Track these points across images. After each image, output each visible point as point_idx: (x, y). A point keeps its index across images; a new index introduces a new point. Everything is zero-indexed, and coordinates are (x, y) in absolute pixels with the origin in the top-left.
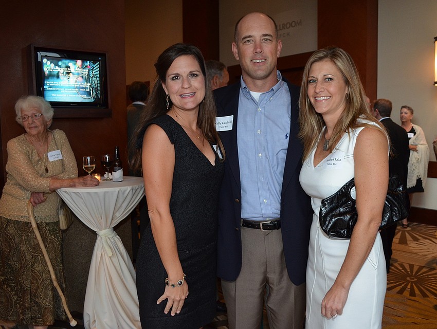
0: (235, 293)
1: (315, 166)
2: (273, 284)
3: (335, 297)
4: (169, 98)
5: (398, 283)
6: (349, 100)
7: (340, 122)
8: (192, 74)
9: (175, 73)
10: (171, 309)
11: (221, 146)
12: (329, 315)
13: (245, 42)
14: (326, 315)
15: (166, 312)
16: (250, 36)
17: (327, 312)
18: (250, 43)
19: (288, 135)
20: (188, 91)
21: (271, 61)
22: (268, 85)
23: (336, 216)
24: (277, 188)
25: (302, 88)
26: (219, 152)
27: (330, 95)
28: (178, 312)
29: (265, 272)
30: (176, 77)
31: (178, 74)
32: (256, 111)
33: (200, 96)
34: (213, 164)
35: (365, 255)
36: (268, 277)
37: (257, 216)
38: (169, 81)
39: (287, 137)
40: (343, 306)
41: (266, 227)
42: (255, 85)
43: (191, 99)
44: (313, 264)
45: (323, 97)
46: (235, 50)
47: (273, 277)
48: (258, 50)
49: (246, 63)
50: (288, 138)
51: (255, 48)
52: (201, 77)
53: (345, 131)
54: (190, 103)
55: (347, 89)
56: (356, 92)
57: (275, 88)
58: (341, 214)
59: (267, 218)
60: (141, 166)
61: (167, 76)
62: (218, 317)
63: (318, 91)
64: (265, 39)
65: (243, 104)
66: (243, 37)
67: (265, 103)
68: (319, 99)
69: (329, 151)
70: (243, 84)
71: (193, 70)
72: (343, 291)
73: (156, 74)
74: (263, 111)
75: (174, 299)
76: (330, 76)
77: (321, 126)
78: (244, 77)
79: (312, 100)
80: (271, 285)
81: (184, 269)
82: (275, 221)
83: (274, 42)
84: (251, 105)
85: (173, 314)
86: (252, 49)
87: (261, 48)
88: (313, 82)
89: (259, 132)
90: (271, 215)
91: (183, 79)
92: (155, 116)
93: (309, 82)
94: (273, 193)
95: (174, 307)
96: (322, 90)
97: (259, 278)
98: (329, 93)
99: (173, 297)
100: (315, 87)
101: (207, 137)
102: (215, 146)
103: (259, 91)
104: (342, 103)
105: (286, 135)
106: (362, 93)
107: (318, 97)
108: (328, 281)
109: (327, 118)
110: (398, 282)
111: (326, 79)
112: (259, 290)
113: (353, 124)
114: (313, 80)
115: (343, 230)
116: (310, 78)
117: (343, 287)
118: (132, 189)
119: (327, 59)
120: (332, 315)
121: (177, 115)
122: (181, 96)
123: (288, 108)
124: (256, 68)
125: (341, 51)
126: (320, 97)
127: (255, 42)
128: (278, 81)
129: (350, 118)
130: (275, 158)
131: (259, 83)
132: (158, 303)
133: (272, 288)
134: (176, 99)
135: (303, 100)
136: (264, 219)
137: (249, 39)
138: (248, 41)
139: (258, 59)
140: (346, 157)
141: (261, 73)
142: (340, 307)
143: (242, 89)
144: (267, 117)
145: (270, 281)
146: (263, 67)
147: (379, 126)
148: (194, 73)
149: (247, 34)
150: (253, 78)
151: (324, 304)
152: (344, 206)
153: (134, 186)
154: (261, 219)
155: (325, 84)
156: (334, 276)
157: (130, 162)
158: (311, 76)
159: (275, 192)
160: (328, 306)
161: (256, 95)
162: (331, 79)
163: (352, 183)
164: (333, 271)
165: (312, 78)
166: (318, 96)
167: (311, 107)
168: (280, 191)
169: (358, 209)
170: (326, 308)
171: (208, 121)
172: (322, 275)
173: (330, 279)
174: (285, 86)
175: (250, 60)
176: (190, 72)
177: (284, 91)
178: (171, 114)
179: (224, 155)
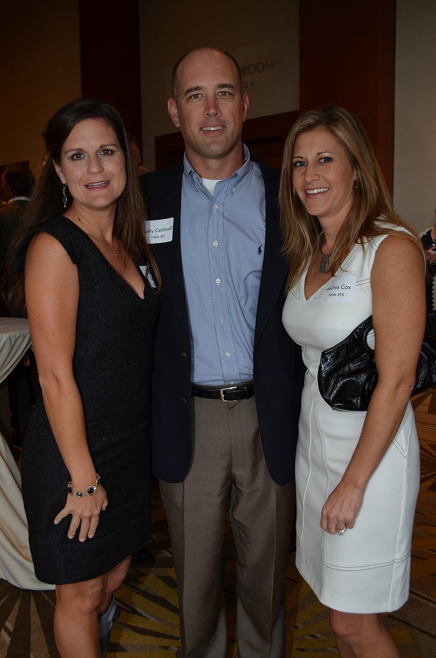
0: (183, 502)
1: (307, 299)
2: (242, 485)
3: (343, 502)
4: (67, 189)
5: (428, 475)
6: (359, 191)
7: (346, 227)
8: (104, 151)
9: (76, 147)
10: (78, 531)
11: (154, 268)
12: (333, 529)
13: (190, 98)
14: (328, 530)
15: (71, 537)
16: (197, 88)
17: (330, 525)
18: (197, 100)
19: (262, 249)
20: (99, 178)
21: (232, 128)
22: (228, 168)
23: (344, 376)
24: (247, 335)
25: (282, 176)
26: (150, 277)
27: (329, 186)
28: (91, 536)
29: (230, 467)
30: (78, 155)
31: (81, 150)
32: (211, 211)
33: (118, 186)
34: (141, 295)
35: (391, 436)
36: (234, 474)
37: (215, 378)
38: (66, 161)
39: (260, 251)
40: (356, 514)
41: (229, 396)
42: (207, 167)
43: (104, 191)
44: (306, 451)
45: (317, 188)
46: (173, 110)
47: (242, 473)
48: (212, 111)
49: (192, 131)
50: (263, 253)
51: (207, 108)
52: (118, 156)
53: (356, 242)
54: (102, 198)
55: (355, 172)
56: (370, 178)
57: (240, 172)
58: (352, 373)
59: (231, 381)
60: (23, 301)
61: (63, 153)
62: (153, 536)
63: (309, 179)
64: (222, 92)
65: (189, 199)
66: (185, 90)
67: (223, 197)
68: (312, 192)
69: (330, 274)
70: (188, 167)
71: (105, 143)
72: (356, 493)
73: (45, 149)
74: (221, 210)
75: (80, 515)
76: (326, 155)
77: (315, 232)
78: (189, 155)
79: (301, 195)
80: (239, 487)
81: (98, 467)
82: (244, 386)
83: (237, 97)
84: (202, 201)
85: (82, 540)
86: (202, 109)
87: (216, 107)
88: (301, 165)
89: (215, 244)
90: (238, 377)
91: (89, 157)
92: (44, 220)
93: (293, 166)
94: (239, 341)
95: (82, 527)
96: (316, 178)
97: (219, 476)
98: (328, 183)
99: (78, 512)
100: (305, 173)
101: (130, 252)
102: (143, 269)
103: (214, 178)
104: (348, 197)
105: (259, 248)
106: (380, 177)
107: (311, 189)
108: (331, 476)
109: (326, 222)
110: (428, 473)
111: (321, 159)
112: (221, 494)
113: (368, 231)
114: (300, 162)
115: (355, 397)
116: (295, 160)
117: (356, 486)
118: (10, 339)
119: (320, 127)
120: (338, 529)
121: (81, 218)
122: (87, 186)
123: (261, 205)
124: (209, 140)
125: (341, 112)
126: (314, 189)
127: (207, 98)
128: (244, 161)
129: (362, 220)
130: (242, 285)
131: (214, 164)
132: (56, 522)
133: (240, 491)
134: (78, 192)
135: (286, 195)
136: (226, 383)
137: (195, 92)
138: (194, 95)
139: (212, 126)
140: (359, 283)
141: (217, 149)
142: (350, 516)
143: (186, 176)
144: (228, 219)
145: (238, 479)
146: (220, 139)
147: (410, 233)
148: (107, 148)
149: (193, 84)
150: (205, 156)
151: (325, 512)
152: (356, 360)
153: (12, 334)
154: (221, 383)
155: (320, 167)
156: (342, 469)
157: (7, 296)
158: (297, 155)
159: (244, 340)
160: (332, 516)
161: (210, 184)
162: (328, 159)
163: (368, 325)
164: (340, 461)
165: (299, 159)
166: (310, 187)
167: (299, 206)
168: (251, 338)
169: (378, 365)
170: (328, 518)
171: (132, 226)
172: (321, 466)
173: (335, 473)
174: (256, 169)
175: (198, 128)
176: (102, 147)
177: (254, 178)
178: (71, 216)
179: (160, 283)
